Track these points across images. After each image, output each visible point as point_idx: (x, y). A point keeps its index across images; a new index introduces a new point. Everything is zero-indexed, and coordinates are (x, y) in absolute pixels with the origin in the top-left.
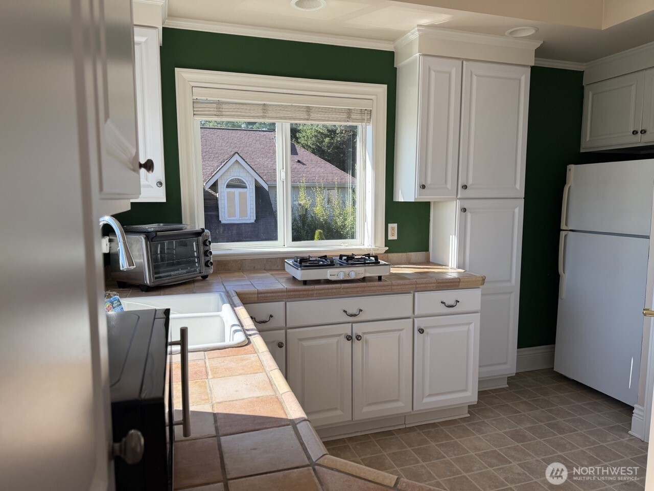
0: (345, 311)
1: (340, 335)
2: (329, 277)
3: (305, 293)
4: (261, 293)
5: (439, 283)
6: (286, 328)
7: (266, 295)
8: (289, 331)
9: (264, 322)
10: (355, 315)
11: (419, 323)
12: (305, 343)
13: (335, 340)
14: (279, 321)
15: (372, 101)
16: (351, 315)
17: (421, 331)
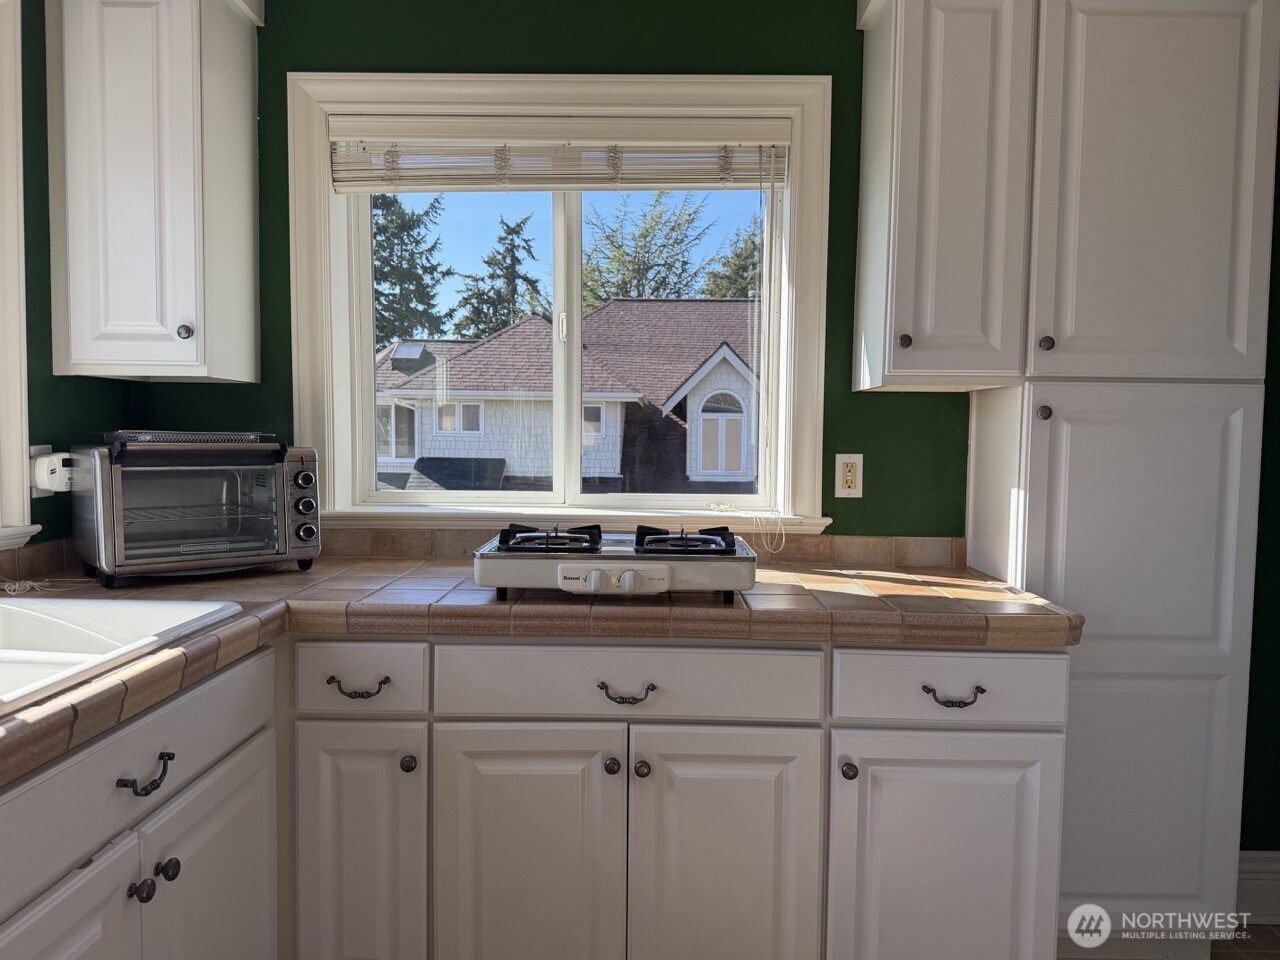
0: (603, 686)
1: (588, 755)
2: (562, 584)
3: (481, 622)
4: (358, 614)
5: (912, 627)
6: (431, 718)
7: (370, 620)
8: (438, 726)
9: (365, 695)
10: (633, 701)
11: (847, 745)
12: (486, 768)
13: (574, 767)
14: (409, 695)
15: (789, 122)
16: (623, 700)
17: (850, 771)
